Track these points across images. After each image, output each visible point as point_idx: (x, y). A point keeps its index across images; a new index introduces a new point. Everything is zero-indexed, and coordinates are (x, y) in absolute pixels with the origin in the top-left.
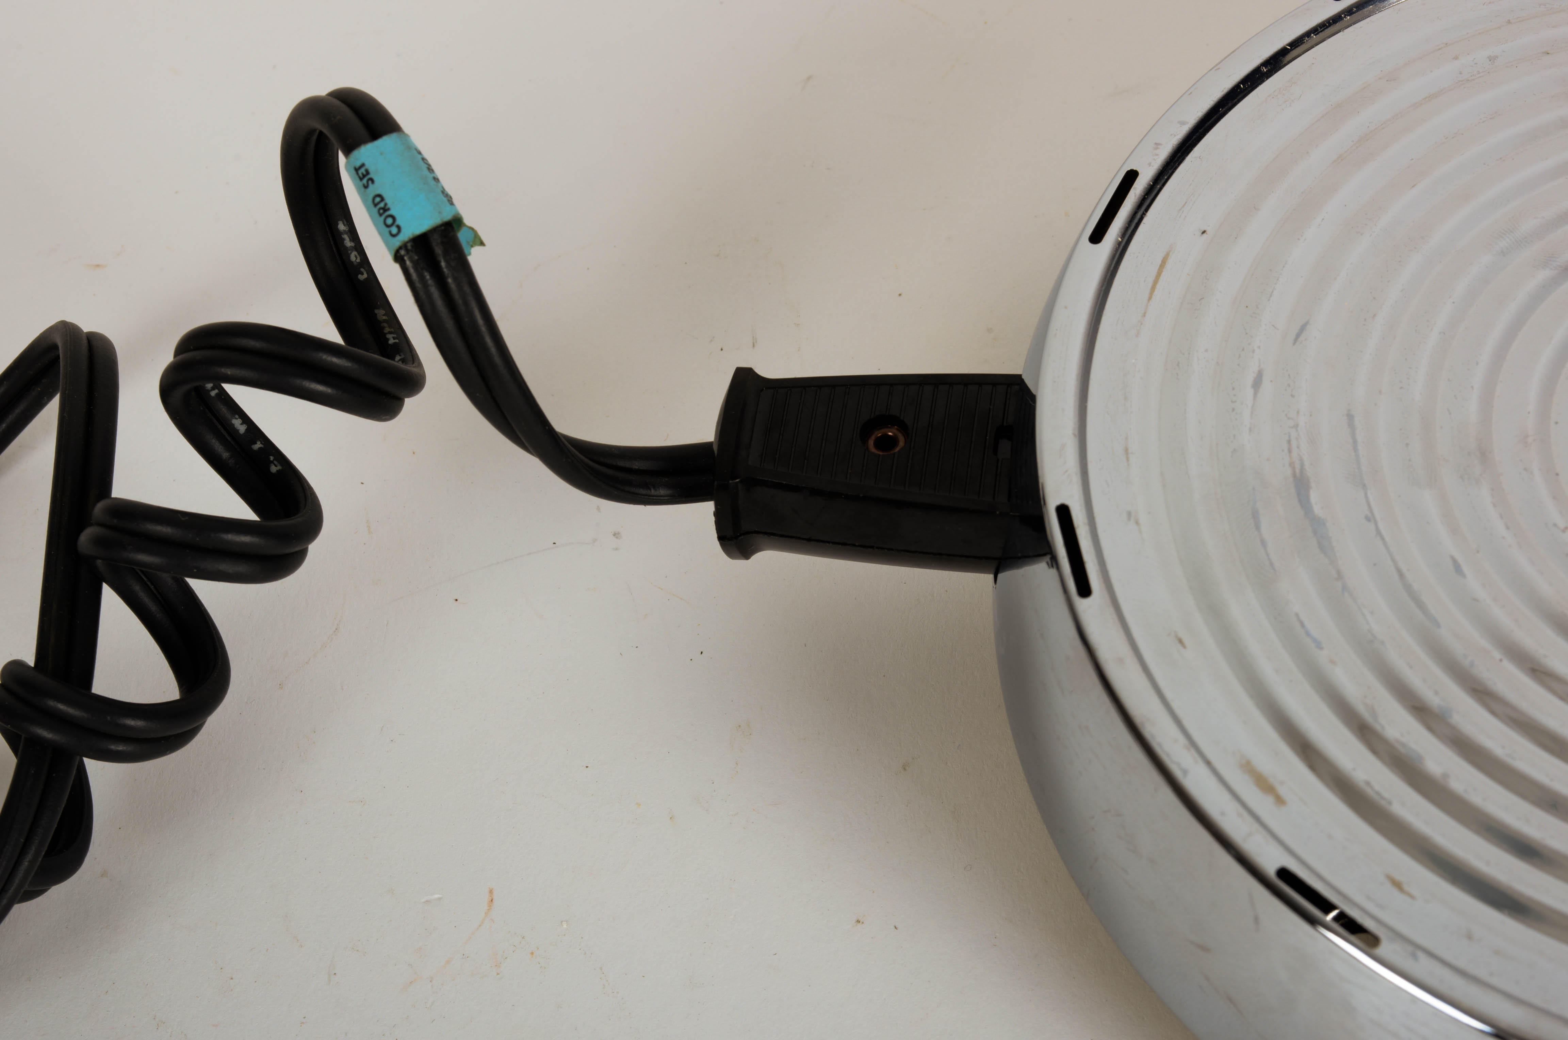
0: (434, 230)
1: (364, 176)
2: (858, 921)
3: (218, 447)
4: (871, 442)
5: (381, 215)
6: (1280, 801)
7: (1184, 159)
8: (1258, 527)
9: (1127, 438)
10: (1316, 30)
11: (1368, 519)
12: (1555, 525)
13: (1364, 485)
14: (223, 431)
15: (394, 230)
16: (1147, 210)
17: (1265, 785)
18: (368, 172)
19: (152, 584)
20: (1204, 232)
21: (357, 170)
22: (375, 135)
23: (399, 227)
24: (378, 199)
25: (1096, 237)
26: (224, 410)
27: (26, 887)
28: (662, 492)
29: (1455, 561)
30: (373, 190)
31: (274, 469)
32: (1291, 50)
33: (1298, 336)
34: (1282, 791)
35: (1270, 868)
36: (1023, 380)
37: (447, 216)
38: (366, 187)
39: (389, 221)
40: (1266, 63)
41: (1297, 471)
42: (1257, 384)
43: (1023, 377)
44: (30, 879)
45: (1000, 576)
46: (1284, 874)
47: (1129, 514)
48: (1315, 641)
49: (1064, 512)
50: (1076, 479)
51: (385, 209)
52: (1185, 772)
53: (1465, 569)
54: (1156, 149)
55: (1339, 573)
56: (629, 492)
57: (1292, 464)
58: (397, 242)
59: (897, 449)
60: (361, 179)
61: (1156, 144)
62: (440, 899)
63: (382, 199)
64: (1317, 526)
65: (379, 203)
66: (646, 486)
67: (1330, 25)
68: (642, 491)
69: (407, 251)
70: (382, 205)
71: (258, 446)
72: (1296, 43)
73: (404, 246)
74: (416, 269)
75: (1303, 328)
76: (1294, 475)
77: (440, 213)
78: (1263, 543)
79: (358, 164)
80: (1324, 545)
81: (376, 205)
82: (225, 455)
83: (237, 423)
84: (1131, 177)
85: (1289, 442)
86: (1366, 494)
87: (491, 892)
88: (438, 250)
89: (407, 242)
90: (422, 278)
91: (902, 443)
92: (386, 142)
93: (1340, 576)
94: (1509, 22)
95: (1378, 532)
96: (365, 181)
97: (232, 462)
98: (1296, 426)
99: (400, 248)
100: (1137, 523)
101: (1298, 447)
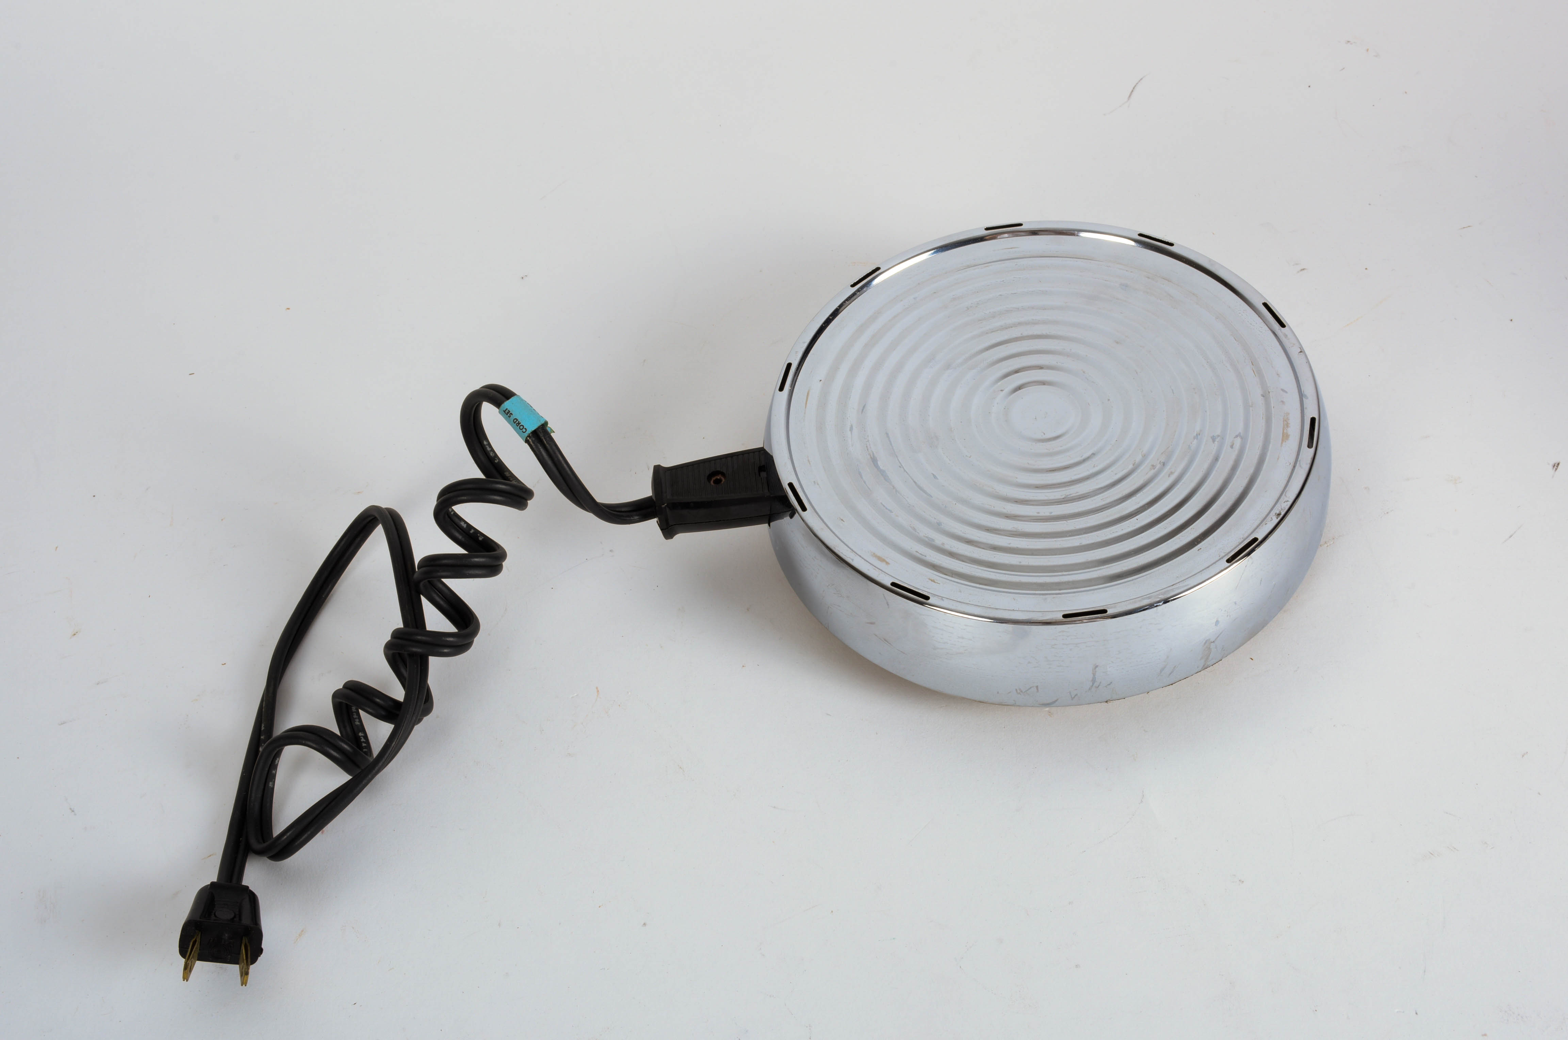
0: (539, 428)
1: (508, 413)
2: (743, 666)
3: (457, 535)
4: (712, 482)
5: (518, 426)
6: (887, 563)
7: (807, 356)
8: (862, 478)
9: (808, 457)
10: (847, 300)
11: (900, 467)
12: (967, 456)
13: (897, 456)
14: (458, 528)
15: (524, 430)
16: (798, 376)
17: (881, 560)
18: (509, 411)
19: (440, 593)
20: (821, 380)
21: (504, 411)
22: (508, 398)
23: (526, 429)
24: (515, 420)
25: (781, 388)
26: (457, 520)
27: (418, 718)
28: (636, 518)
29: (933, 475)
30: (512, 417)
31: (480, 539)
32: (840, 309)
33: (863, 410)
34: (888, 560)
35: (889, 585)
36: (765, 450)
37: (543, 422)
38: (510, 417)
39: (521, 427)
40: (831, 315)
41: (872, 456)
42: (851, 429)
43: (765, 448)
44: (420, 713)
45: (771, 524)
46: (893, 584)
47: (814, 482)
48: (889, 510)
49: (791, 485)
50: (793, 473)
51: (519, 423)
52: (853, 560)
53: (938, 477)
54: (796, 354)
55: (893, 486)
56: (624, 520)
57: (870, 454)
58: (526, 434)
59: (722, 482)
60: (507, 414)
61: (796, 352)
62: (577, 695)
63: (517, 420)
64: (882, 473)
65: (516, 422)
66: (628, 516)
67: (852, 297)
68: (628, 519)
69: (530, 438)
70: (517, 422)
71: (472, 531)
72: (841, 306)
73: (529, 436)
74: (533, 443)
75: (864, 407)
76: (871, 457)
77: (540, 421)
78: (865, 482)
79: (505, 409)
80: (886, 478)
81: (515, 423)
82: (460, 537)
83: (462, 523)
84: (789, 366)
85: (867, 447)
86: (898, 460)
87: (597, 688)
88: (541, 435)
89: (530, 434)
90: (537, 447)
91: (723, 480)
92: (512, 399)
93: (894, 487)
94: (919, 284)
95: (905, 470)
96: (509, 415)
97: (463, 539)
98: (868, 441)
99: (528, 436)
100: (818, 484)
101: (870, 448)
